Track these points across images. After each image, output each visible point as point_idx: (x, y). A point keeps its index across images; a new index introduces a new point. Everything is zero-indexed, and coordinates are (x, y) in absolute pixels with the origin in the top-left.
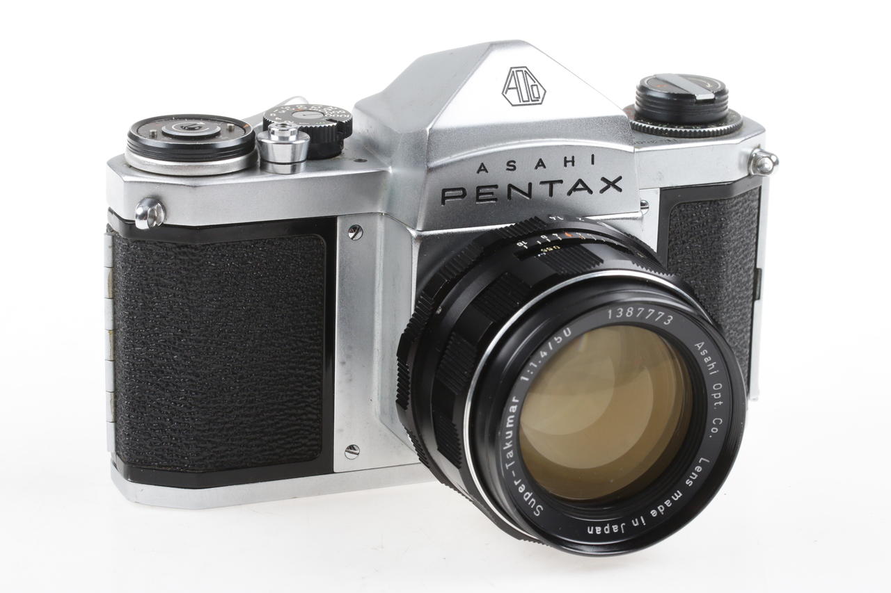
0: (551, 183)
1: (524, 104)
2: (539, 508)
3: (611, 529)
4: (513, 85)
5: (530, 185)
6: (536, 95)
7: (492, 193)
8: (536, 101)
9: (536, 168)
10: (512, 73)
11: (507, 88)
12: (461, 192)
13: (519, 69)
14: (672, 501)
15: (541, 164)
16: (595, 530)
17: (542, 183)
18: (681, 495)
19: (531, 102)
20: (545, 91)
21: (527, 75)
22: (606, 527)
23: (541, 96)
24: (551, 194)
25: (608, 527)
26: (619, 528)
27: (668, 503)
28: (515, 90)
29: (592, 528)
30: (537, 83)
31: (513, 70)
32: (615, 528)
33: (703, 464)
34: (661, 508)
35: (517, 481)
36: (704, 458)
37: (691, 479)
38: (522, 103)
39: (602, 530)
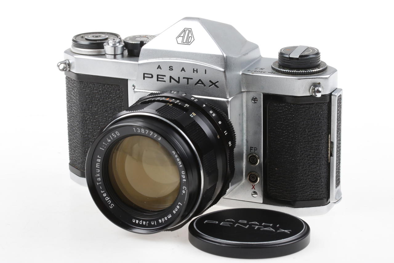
0: (188, 79)
1: (183, 43)
2: (112, 205)
3: (143, 223)
4: (182, 35)
5: (179, 78)
6: (189, 41)
7: (163, 78)
8: (188, 43)
9: (181, 71)
10: (184, 31)
11: (179, 36)
12: (151, 76)
13: (188, 29)
14: (167, 218)
15: (183, 69)
16: (136, 221)
17: (184, 78)
18: (171, 216)
19: (186, 43)
20: (194, 40)
21: (190, 33)
22: (140, 221)
23: (191, 42)
24: (188, 83)
25: (141, 221)
26: (146, 223)
27: (166, 218)
28: (182, 38)
29: (135, 220)
30: (192, 36)
31: (185, 29)
32: (144, 223)
33: (180, 205)
34: (163, 220)
35: (102, 191)
36: (180, 203)
37: (175, 211)
38: (182, 43)
39: (139, 222)
